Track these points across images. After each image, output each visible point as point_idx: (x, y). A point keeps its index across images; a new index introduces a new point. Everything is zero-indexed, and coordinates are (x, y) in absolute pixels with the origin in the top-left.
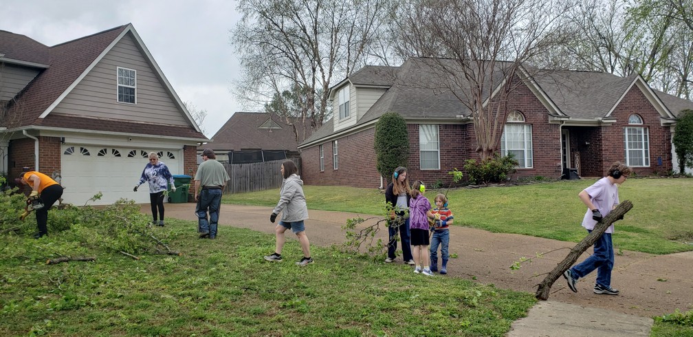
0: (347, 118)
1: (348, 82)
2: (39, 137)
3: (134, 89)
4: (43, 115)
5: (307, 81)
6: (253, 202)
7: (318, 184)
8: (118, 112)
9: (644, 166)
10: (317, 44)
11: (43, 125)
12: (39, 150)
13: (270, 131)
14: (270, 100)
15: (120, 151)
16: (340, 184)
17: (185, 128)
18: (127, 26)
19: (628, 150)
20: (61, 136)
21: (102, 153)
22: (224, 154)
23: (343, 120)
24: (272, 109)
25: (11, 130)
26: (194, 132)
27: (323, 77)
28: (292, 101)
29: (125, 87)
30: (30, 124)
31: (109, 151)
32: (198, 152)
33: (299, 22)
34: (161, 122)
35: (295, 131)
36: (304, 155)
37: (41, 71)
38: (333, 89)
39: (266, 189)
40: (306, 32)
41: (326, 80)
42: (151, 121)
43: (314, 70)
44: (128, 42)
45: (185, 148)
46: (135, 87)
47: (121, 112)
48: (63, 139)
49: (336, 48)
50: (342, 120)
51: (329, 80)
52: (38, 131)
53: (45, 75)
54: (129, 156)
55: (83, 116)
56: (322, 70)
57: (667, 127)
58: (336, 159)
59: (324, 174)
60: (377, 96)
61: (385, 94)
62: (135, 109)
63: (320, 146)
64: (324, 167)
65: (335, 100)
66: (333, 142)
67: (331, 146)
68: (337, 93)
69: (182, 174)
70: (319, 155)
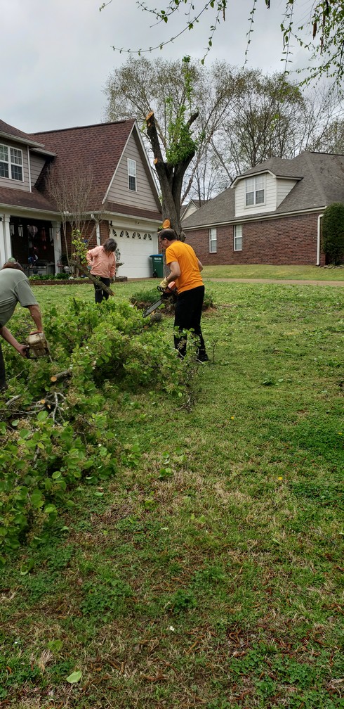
0: (258, 205)
1: (267, 173)
2: (100, 220)
3: (135, 178)
4: (103, 202)
8: (129, 199)
11: (102, 209)
12: (100, 231)
15: (130, 233)
16: (246, 263)
21: (122, 235)
23: (252, 206)
29: (131, 177)
31: (125, 233)
38: (238, 178)
42: (143, 207)
48: (111, 221)
50: (248, 206)
54: (132, 237)
58: (237, 241)
59: (216, 255)
60: (290, 186)
61: (300, 186)
62: (136, 196)
63: (208, 229)
64: (216, 249)
65: (237, 189)
66: (234, 226)
67: (231, 229)
68: (242, 181)
69: (157, 253)
70: (209, 237)
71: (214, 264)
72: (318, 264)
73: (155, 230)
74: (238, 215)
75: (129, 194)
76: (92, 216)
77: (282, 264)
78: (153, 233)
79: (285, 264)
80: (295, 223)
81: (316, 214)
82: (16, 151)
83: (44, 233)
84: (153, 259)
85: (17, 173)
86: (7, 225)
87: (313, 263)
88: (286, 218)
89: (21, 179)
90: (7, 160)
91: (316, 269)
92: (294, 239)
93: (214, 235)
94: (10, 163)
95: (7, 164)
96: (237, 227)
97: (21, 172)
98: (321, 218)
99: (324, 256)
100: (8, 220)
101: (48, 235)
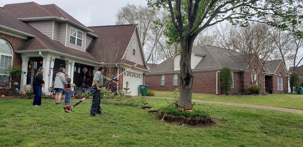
4: (122, 59)
8: (132, 59)
9: (282, 90)
11: (121, 62)
12: (119, 73)
19: (278, 84)
21: (128, 75)
25: (106, 64)
29: (134, 49)
37: (94, 38)
38: (176, 54)
52: (120, 65)
55: (127, 60)
57: (287, 77)
58: (175, 81)
59: (164, 87)
60: (201, 58)
61: (205, 58)
62: (135, 58)
63: (161, 75)
64: (164, 84)
65: (175, 58)
66: (173, 74)
67: (172, 76)
68: (178, 55)
69: (142, 84)
70: (160, 79)
71: (163, 90)
72: (217, 94)
73: (142, 73)
74: (175, 70)
75: (132, 57)
76: (116, 65)
77: (198, 93)
78: (141, 75)
79: (200, 93)
80: (205, 75)
81: (215, 71)
82: (80, 32)
83: (90, 72)
84: (141, 87)
85: (80, 43)
86: (73, 67)
87: (215, 93)
88: (200, 72)
89: (81, 45)
90: (75, 36)
91: (216, 96)
92: (204, 82)
93: (163, 78)
94: (76, 37)
95: (75, 38)
96: (175, 75)
97: (81, 42)
98: (218, 73)
99: (220, 90)
100: (73, 64)
101: (92, 73)
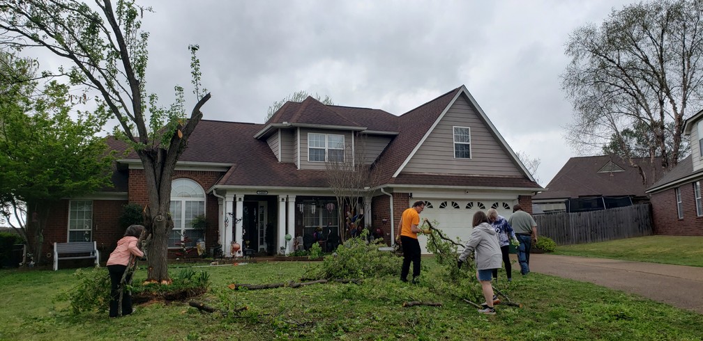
2: (393, 194)
3: (469, 145)
4: (396, 175)
5: (653, 115)
6: (595, 254)
7: (677, 234)
8: (455, 167)
10: (664, 73)
11: (395, 183)
12: (394, 205)
13: (612, 175)
14: (608, 142)
15: (459, 204)
17: (519, 178)
18: (460, 88)
20: (409, 192)
21: (443, 206)
22: (560, 203)
24: (612, 151)
25: (373, 189)
26: (528, 182)
27: (675, 109)
28: (635, 140)
29: (460, 144)
30: (386, 183)
31: (449, 204)
32: (533, 201)
33: (639, 53)
34: (495, 174)
35: (641, 174)
36: (655, 201)
37: (393, 138)
38: (688, 122)
39: (610, 239)
40: (649, 63)
41: (679, 112)
42: (485, 174)
43: (662, 103)
44: (462, 102)
45: (520, 198)
46: (470, 143)
47: (457, 167)
48: (411, 194)
49: (690, 74)
51: (682, 111)
52: (392, 188)
53: (396, 141)
54: (467, 207)
55: (426, 174)
56: (672, 101)
58: (700, 204)
59: (684, 223)
62: (469, 164)
63: (675, 189)
64: (682, 214)
66: (693, 183)
67: (692, 187)
68: (694, 125)
70: (676, 199)
73: (515, 197)
74: (696, 169)
75: (455, 163)
76: (382, 190)
78: (513, 200)
82: (336, 137)
85: (338, 156)
86: (292, 204)
89: (342, 160)
90: (323, 146)
93: (680, 196)
94: (327, 148)
95: (323, 150)
96: (697, 185)
97: (342, 154)
100: (292, 200)
